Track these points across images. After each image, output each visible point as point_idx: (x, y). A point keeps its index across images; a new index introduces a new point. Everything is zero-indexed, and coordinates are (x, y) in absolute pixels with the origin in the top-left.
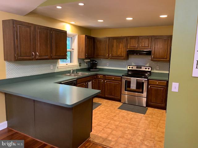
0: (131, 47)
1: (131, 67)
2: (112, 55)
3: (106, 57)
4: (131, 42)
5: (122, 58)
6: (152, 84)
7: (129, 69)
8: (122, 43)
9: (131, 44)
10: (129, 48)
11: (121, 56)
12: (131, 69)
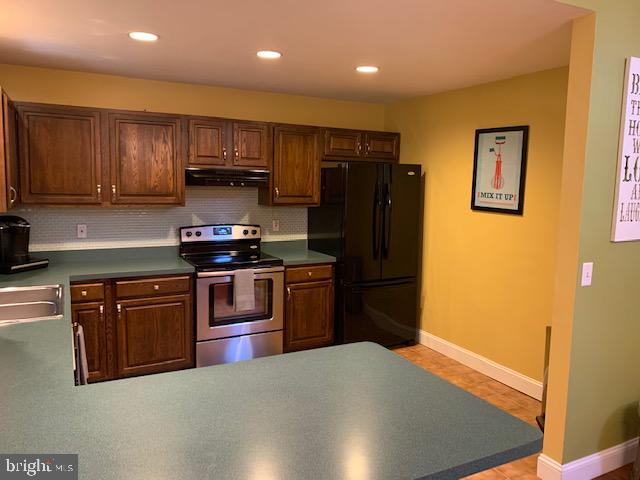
0: (201, 159)
1: (194, 231)
2: (120, 187)
3: (92, 199)
4: (202, 138)
5: (170, 199)
6: (295, 280)
7: (185, 239)
8: (165, 142)
9: (202, 146)
10: (192, 159)
11: (164, 192)
12: (194, 239)
